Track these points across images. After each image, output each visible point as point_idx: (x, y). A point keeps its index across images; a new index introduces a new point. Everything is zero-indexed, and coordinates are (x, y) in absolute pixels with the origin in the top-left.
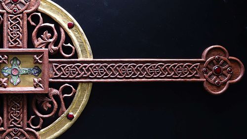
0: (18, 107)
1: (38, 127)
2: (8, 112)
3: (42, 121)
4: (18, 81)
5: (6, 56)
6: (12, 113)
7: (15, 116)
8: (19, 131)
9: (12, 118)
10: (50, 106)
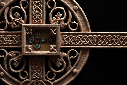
0: (39, 65)
1: (53, 79)
2: (32, 69)
3: (55, 75)
4: (40, 46)
5: (31, 30)
6: (35, 69)
7: (37, 71)
8: (40, 82)
9: (35, 72)
10: (61, 64)
